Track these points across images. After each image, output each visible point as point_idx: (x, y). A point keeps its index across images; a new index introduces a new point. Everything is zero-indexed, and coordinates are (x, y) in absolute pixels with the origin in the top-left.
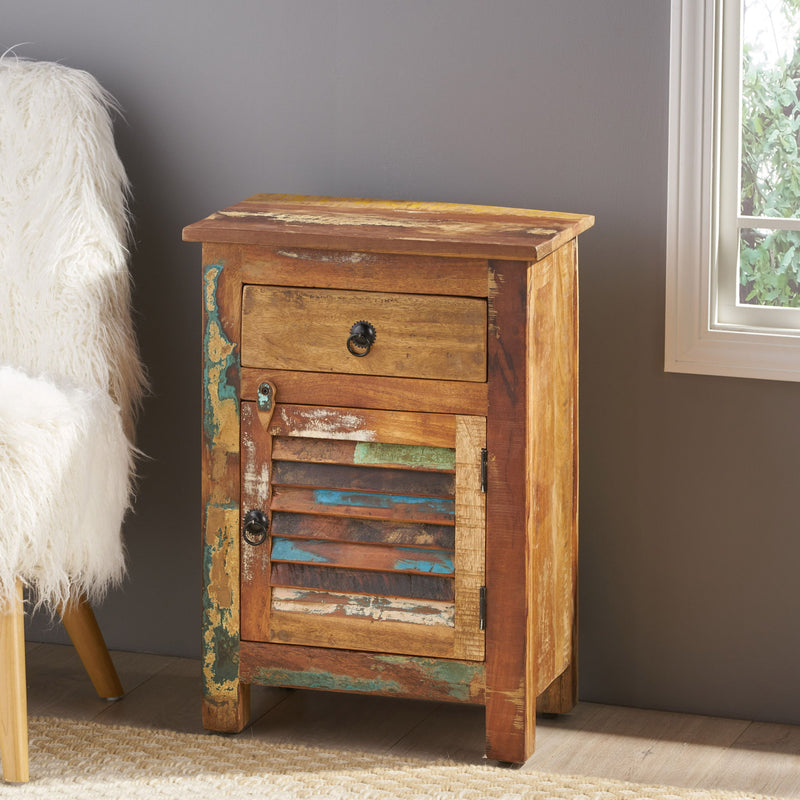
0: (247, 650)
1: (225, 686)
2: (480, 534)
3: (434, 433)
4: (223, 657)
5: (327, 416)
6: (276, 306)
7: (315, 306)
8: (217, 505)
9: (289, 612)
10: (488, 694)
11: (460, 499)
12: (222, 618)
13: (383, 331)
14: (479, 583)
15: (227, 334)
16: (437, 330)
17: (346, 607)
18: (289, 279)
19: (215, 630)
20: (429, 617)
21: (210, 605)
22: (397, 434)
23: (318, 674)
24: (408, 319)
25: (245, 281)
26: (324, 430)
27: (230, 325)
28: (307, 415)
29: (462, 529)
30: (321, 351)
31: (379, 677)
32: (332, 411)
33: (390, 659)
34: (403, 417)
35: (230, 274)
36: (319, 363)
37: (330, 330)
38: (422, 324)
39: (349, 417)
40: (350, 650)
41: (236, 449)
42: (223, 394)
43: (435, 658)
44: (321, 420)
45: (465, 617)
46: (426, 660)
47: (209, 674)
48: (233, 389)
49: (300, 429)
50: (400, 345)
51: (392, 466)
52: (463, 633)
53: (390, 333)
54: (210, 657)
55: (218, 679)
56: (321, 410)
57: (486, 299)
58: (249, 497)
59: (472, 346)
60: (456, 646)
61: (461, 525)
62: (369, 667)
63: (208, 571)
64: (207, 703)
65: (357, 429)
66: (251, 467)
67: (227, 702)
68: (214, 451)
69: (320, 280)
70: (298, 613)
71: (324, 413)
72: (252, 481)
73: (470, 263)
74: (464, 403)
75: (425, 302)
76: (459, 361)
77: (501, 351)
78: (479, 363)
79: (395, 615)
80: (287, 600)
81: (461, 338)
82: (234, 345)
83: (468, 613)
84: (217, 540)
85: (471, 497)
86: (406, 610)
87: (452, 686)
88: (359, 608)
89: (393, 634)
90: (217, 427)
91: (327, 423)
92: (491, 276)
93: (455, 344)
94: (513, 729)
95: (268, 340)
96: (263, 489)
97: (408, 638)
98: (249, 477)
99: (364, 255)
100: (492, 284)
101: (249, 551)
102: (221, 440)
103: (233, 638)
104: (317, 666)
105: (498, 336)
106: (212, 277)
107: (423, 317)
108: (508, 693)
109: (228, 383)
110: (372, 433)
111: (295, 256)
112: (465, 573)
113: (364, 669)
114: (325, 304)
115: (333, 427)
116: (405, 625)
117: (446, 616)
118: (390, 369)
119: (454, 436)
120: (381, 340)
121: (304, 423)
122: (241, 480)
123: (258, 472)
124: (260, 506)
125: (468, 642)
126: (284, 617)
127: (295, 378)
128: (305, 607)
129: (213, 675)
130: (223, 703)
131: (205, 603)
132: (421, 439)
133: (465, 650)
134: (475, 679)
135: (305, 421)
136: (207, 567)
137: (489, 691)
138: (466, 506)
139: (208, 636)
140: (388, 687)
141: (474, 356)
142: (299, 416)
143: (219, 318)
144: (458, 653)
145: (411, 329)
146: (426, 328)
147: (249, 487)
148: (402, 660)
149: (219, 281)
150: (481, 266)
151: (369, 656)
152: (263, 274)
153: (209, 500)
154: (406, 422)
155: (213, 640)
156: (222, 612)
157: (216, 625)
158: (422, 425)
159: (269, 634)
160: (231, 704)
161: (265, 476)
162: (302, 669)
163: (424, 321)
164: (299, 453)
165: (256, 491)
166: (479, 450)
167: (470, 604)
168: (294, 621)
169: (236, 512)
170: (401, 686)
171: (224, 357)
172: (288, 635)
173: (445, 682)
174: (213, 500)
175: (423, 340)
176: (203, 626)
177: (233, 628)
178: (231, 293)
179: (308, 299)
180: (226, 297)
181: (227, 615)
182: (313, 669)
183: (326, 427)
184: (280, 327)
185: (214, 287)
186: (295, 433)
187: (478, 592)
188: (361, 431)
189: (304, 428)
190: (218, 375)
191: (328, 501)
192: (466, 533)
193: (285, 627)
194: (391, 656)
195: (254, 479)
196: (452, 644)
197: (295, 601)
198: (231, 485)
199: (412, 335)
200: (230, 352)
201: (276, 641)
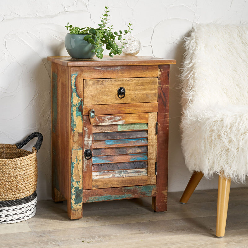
0: (85, 193)
1: (78, 205)
2: (155, 147)
3: (142, 119)
4: (77, 196)
5: (110, 118)
6: (94, 85)
7: (107, 84)
8: (75, 149)
9: (98, 179)
10: (157, 193)
11: (150, 137)
12: (77, 184)
13: (128, 90)
14: (155, 161)
15: (78, 96)
16: (144, 88)
17: (115, 175)
18: (98, 76)
19: (75, 188)
20: (140, 173)
21: (73, 181)
22: (132, 120)
23: (107, 196)
24: (135, 85)
25: (84, 78)
26: (109, 122)
27: (79, 93)
28: (104, 118)
29: (150, 146)
30: (109, 97)
31: (125, 194)
32: (112, 116)
33: (129, 188)
34: (133, 115)
35: (79, 76)
36: (108, 101)
37: (112, 91)
38: (140, 86)
39: (117, 117)
40: (116, 187)
41: (81, 131)
42: (77, 114)
43: (142, 185)
44: (108, 119)
45: (151, 172)
46: (139, 186)
47: (73, 202)
48: (81, 112)
49: (102, 123)
50: (132, 93)
51: (130, 130)
52: (150, 176)
53: (130, 90)
54: (73, 197)
55: (76, 203)
56: (108, 116)
57: (157, 77)
58: (86, 146)
59: (154, 92)
60: (148, 181)
61: (150, 145)
62: (122, 191)
63: (73, 170)
64: (72, 211)
65: (120, 120)
66: (86, 136)
67: (79, 210)
68: (74, 133)
69: (108, 76)
70: (101, 179)
71: (109, 117)
72: (87, 141)
73: (153, 67)
74: (151, 109)
75: (140, 80)
76: (150, 97)
77: (162, 92)
78: (155, 96)
79: (130, 175)
80: (97, 176)
81: (151, 90)
82: (81, 99)
83: (151, 170)
84: (76, 160)
85: (153, 137)
86: (132, 173)
87: (146, 193)
88: (119, 174)
89: (130, 180)
90: (75, 125)
91: (110, 120)
92: (159, 70)
93: (149, 92)
94: (164, 202)
95: (92, 96)
96: (90, 142)
97: (134, 181)
98: (86, 139)
99: (122, 67)
100: (160, 73)
101: (86, 162)
102: (77, 129)
103: (81, 190)
104: (107, 194)
105: (161, 88)
106: (74, 78)
107: (139, 84)
108: (163, 192)
109: (79, 111)
110: (124, 121)
111: (100, 69)
112: (151, 159)
113: (121, 192)
114: (110, 83)
115: (112, 121)
116: (133, 177)
117: (145, 172)
118: (130, 101)
119: (148, 119)
120: (127, 93)
121: (103, 121)
122: (83, 141)
123: (89, 137)
124: (89, 148)
125: (151, 179)
126: (96, 181)
127: (100, 107)
128: (103, 177)
129: (74, 202)
130: (77, 210)
131: (72, 180)
132: (138, 121)
133: (151, 181)
134: (153, 190)
135: (104, 120)
136: (72, 169)
137: (157, 192)
138: (151, 139)
139: (73, 190)
140: (128, 196)
141: (154, 94)
142: (101, 119)
143: (76, 91)
144: (149, 183)
145: (136, 88)
146: (141, 87)
147: (86, 143)
148: (132, 188)
149: (76, 78)
150: (156, 67)
151: (122, 188)
152: (90, 75)
153: (73, 148)
154: (134, 117)
155: (74, 191)
156: (77, 182)
157: (75, 187)
158: (139, 117)
159: (92, 187)
160: (80, 210)
161: (91, 138)
162: (102, 195)
163: (140, 85)
164: (100, 130)
165: (88, 144)
166: (155, 122)
167: (152, 168)
168: (100, 181)
169: (82, 151)
170: (132, 195)
171: (78, 103)
172: (97, 186)
173: (145, 192)
174: (74, 148)
175: (139, 91)
176: (71, 187)
177: (80, 187)
178: (80, 83)
179: (105, 82)
180: (78, 84)
181: (79, 183)
182: (106, 195)
183: (110, 121)
184: (96, 92)
185: (74, 81)
186: (100, 124)
187: (154, 164)
188: (120, 121)
189: (103, 122)
190: (76, 109)
191: (110, 143)
192: (151, 147)
193: (97, 184)
194: (129, 187)
195: (87, 140)
196: (147, 180)
197: (99, 175)
198: (80, 143)
199: (136, 90)
200: (80, 101)
201: (94, 188)
